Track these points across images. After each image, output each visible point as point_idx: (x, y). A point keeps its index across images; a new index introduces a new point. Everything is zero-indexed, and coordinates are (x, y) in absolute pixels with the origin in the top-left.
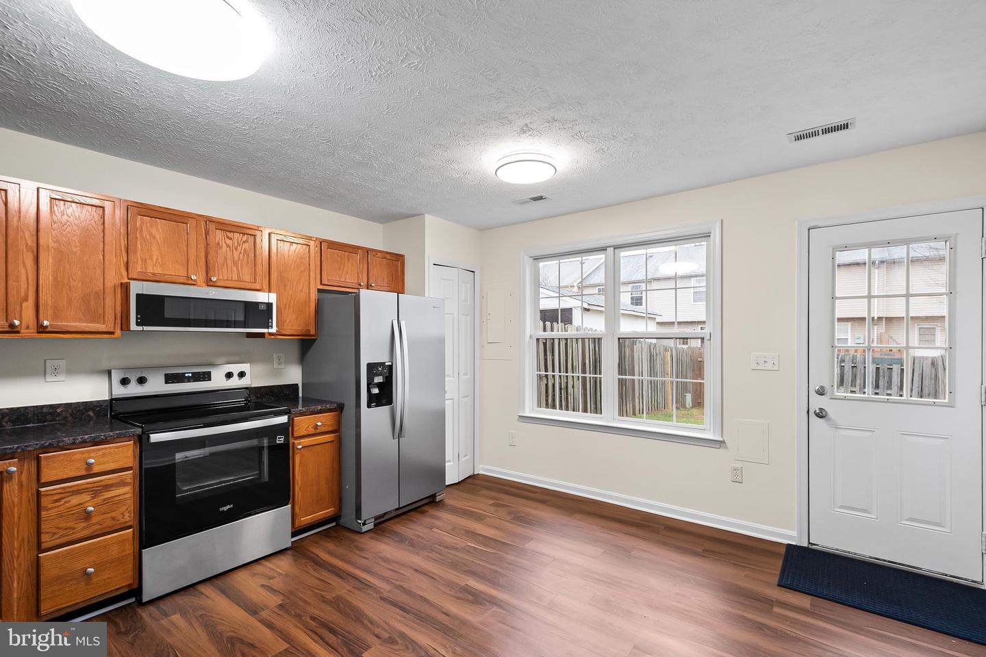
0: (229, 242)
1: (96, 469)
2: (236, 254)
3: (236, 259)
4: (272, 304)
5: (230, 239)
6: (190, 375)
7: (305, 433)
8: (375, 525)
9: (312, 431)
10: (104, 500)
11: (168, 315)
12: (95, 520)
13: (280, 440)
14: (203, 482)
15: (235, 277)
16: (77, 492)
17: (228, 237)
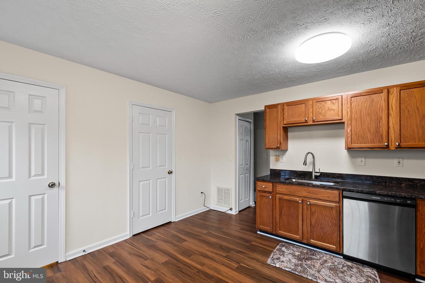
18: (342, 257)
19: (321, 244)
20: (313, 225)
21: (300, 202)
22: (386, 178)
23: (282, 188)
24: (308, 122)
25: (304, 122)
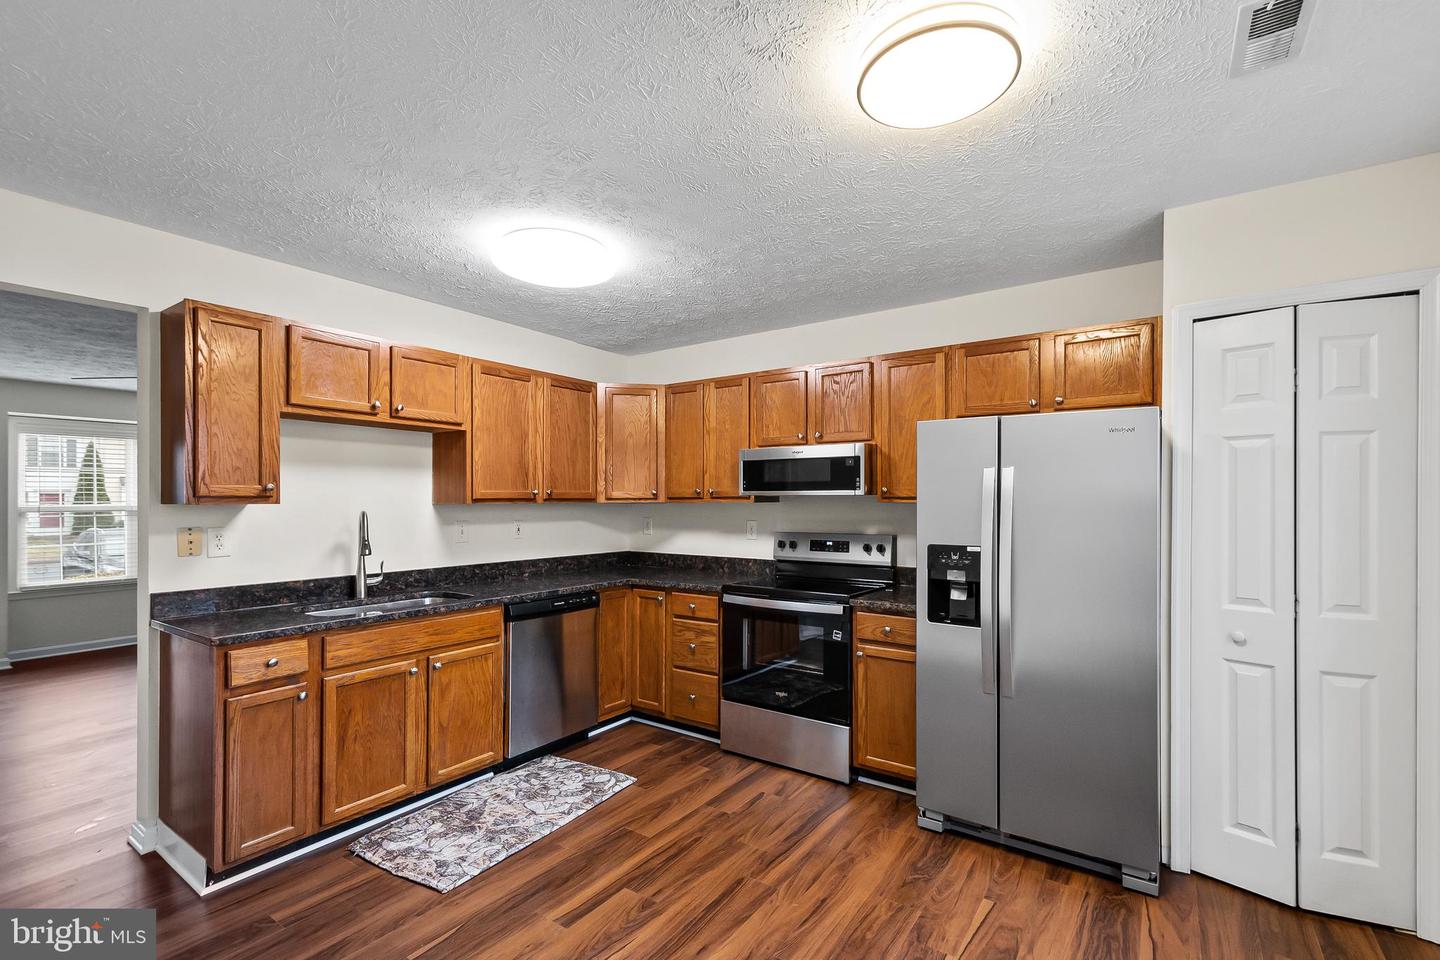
0: (836, 387)
1: (698, 614)
2: (843, 399)
3: (843, 406)
4: (859, 457)
5: (838, 383)
6: (831, 543)
7: (871, 637)
8: (946, 831)
9: (880, 637)
10: (702, 642)
11: (767, 479)
12: (698, 656)
13: (837, 636)
14: (808, 663)
15: (842, 429)
16: (689, 629)
17: (835, 382)
18: (492, 774)
19: (464, 768)
20: (445, 725)
21: (414, 670)
22: (505, 566)
23: (348, 646)
24: (375, 415)
25: (369, 411)
